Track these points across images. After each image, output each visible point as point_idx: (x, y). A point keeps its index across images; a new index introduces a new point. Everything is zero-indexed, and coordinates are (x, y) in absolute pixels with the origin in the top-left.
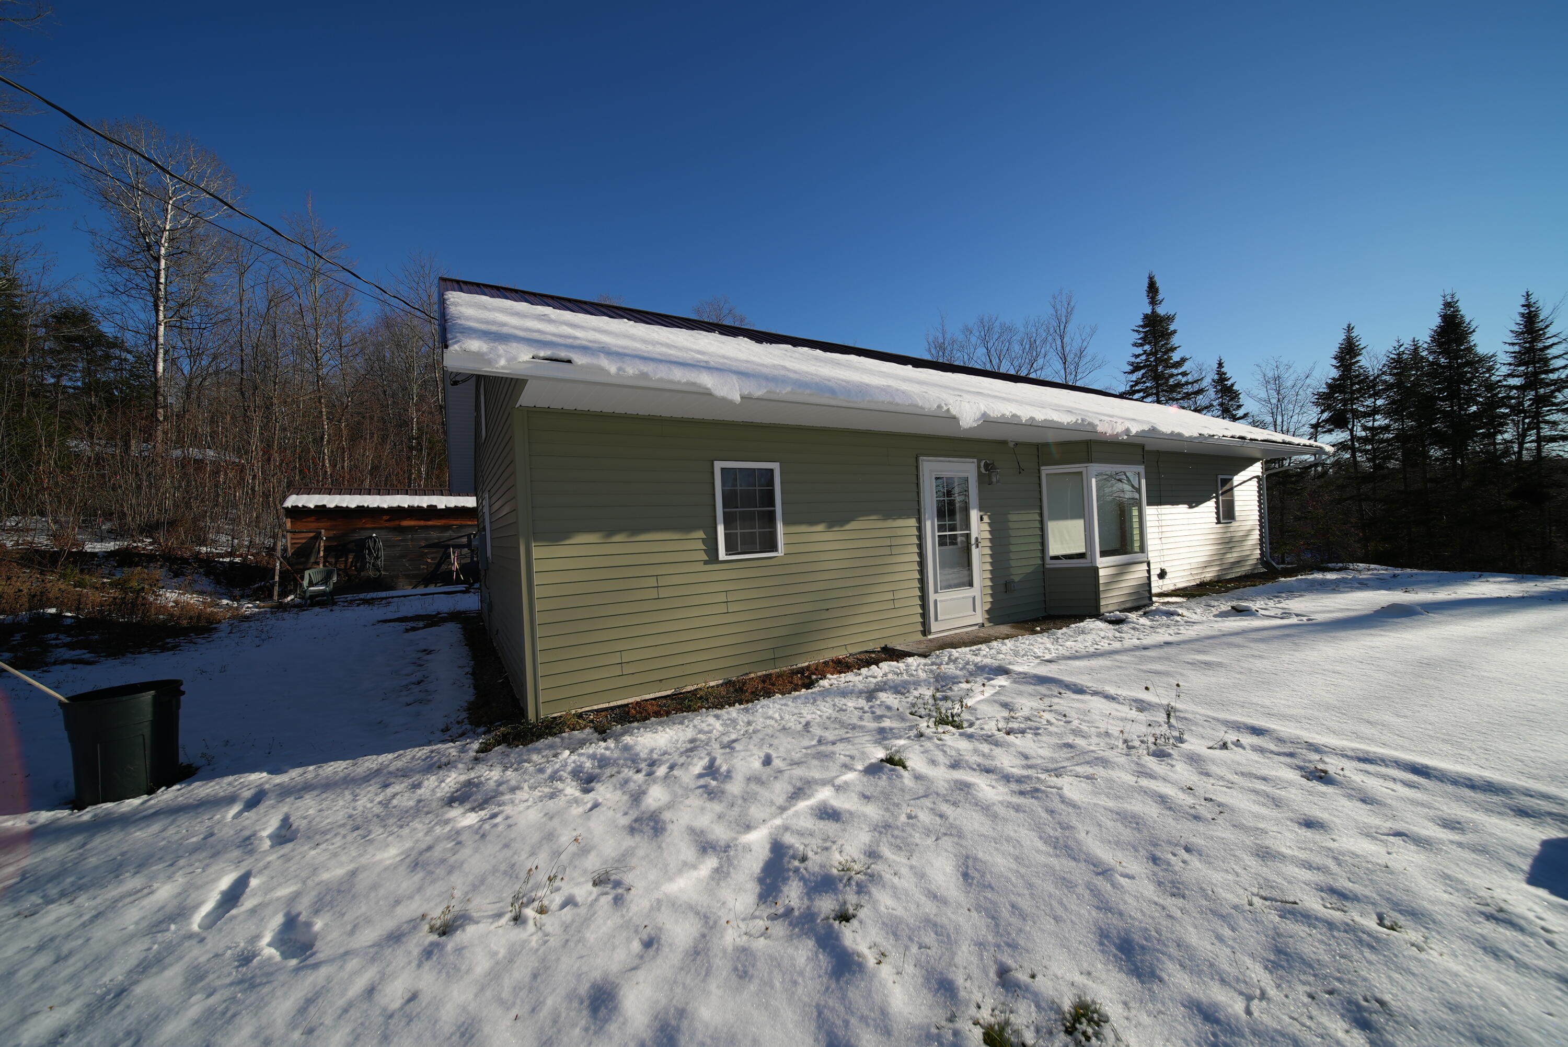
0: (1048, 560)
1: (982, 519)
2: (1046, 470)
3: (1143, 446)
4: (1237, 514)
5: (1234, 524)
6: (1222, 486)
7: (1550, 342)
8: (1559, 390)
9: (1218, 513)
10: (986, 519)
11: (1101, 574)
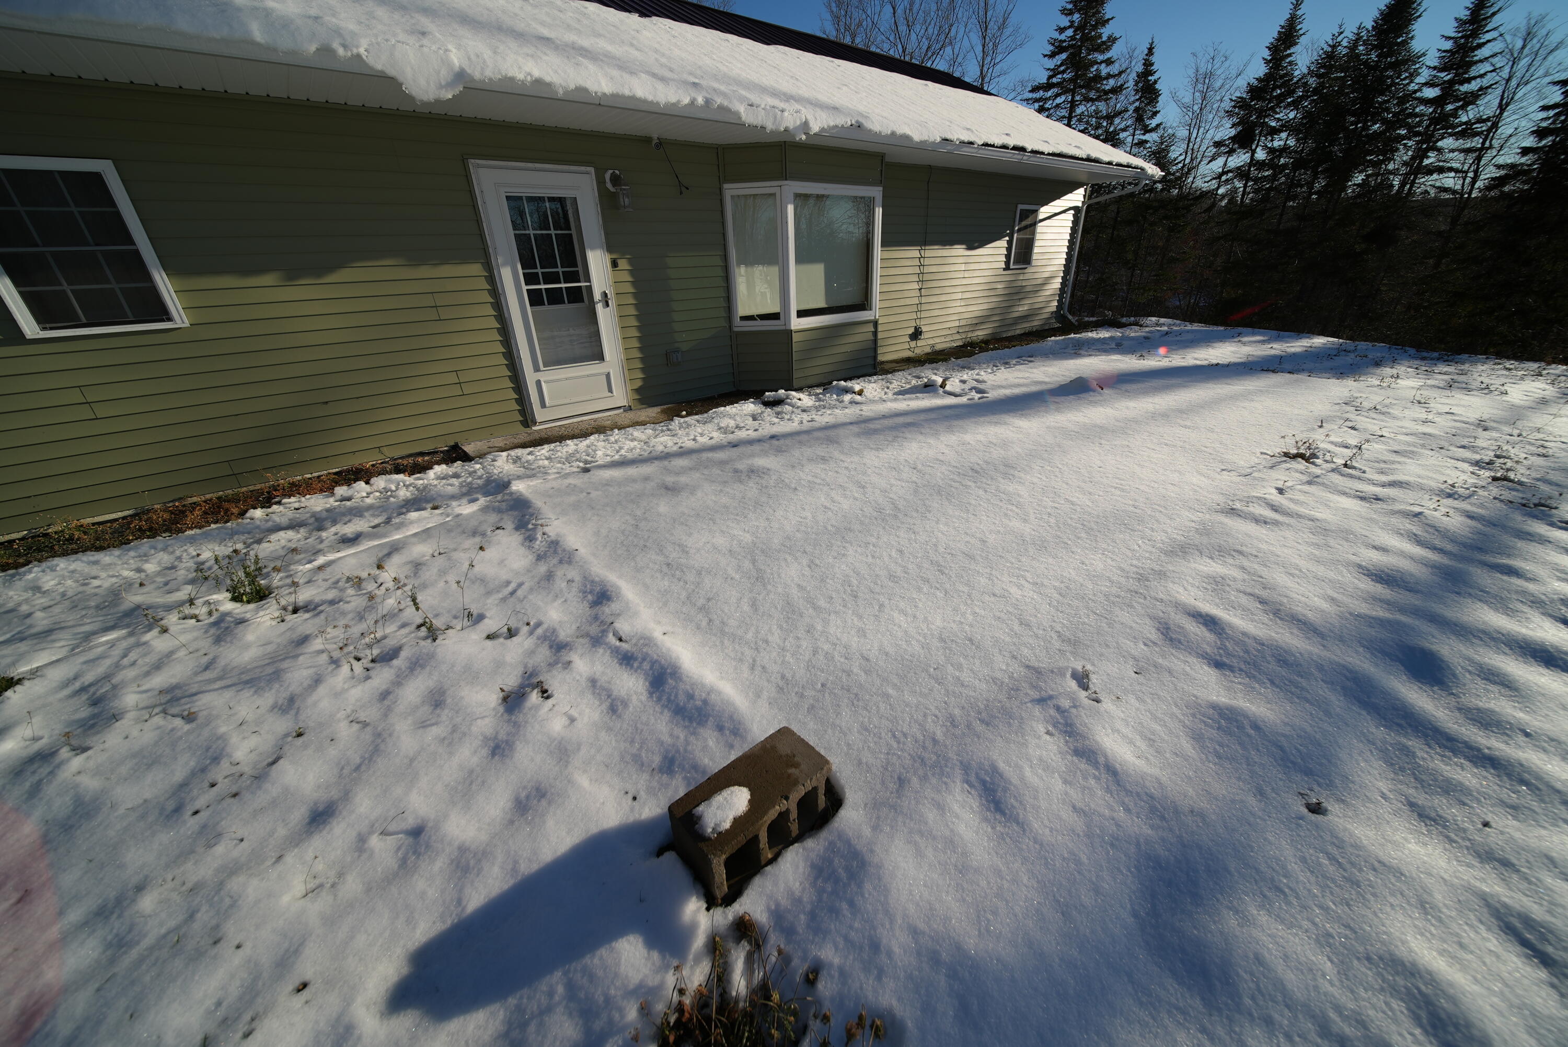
0: (737, 321)
1: (614, 264)
2: (731, 190)
3: (882, 156)
4: (1034, 257)
5: (1030, 270)
6: (1021, 220)
7: (1488, 36)
8: (1463, 107)
9: (1008, 256)
10: (623, 264)
11: (794, 340)
